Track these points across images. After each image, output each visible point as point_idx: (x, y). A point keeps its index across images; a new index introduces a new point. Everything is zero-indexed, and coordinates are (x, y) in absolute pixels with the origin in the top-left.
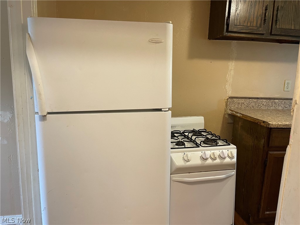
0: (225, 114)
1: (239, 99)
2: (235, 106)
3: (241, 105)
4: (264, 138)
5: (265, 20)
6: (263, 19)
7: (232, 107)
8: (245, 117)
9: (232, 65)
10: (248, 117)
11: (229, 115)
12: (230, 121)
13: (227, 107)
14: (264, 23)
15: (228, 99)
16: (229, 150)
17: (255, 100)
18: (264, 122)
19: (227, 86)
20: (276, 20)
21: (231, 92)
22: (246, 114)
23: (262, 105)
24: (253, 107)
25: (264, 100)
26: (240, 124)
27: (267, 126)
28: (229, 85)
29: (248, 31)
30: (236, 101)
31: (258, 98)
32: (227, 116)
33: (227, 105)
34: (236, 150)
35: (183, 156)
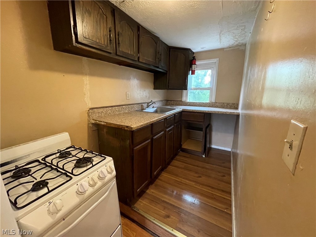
0: (89, 124)
1: (98, 109)
2: (96, 115)
3: (101, 114)
4: (129, 139)
5: (110, 40)
6: (109, 39)
7: (94, 117)
8: (109, 125)
9: (86, 80)
10: (112, 124)
11: (93, 124)
12: (95, 128)
13: (89, 118)
14: (110, 43)
15: (89, 110)
16: (106, 165)
17: (111, 108)
18: (127, 127)
19: (85, 99)
20: (119, 43)
21: (90, 104)
22: (109, 122)
23: (116, 111)
24: (110, 114)
25: (117, 107)
26: (105, 130)
27: (131, 130)
28: (87, 98)
29: (98, 47)
30: (96, 111)
31: (112, 107)
32: (91, 125)
33: (89, 116)
34: (112, 162)
35: (48, 209)
